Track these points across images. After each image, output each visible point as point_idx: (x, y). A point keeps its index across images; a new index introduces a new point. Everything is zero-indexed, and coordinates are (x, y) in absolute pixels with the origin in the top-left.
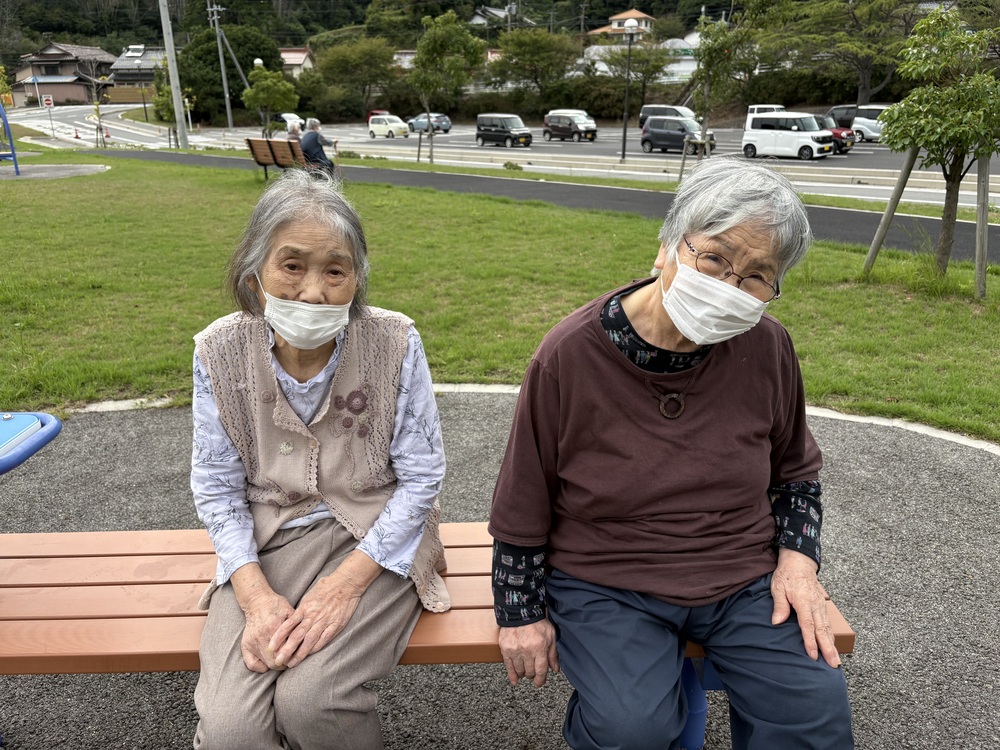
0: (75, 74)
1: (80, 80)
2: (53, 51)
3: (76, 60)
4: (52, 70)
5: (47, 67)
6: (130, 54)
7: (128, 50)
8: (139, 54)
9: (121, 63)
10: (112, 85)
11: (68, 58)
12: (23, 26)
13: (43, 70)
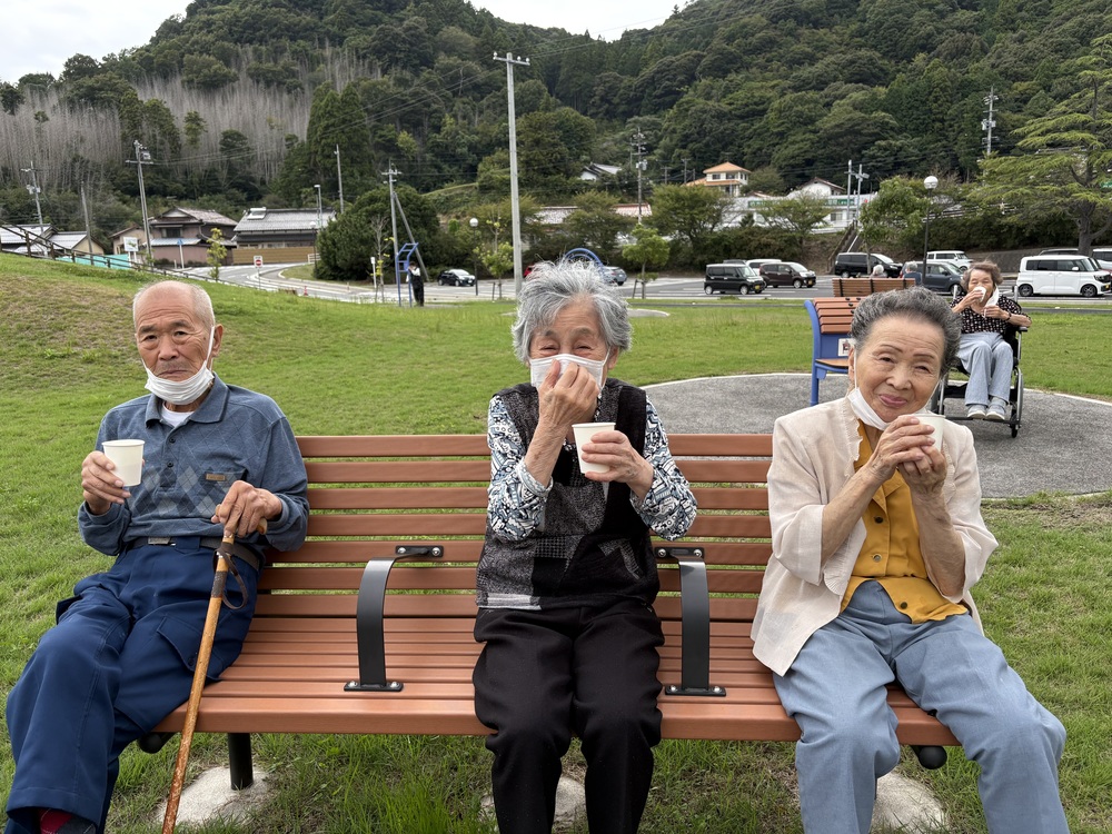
0: (198, 237)
1: (203, 243)
2: (175, 215)
3: (201, 223)
4: (173, 232)
5: (167, 229)
6: (251, 216)
7: (249, 212)
8: (262, 217)
9: (245, 224)
10: (235, 247)
11: (192, 221)
12: (114, 190)
13: (165, 233)
